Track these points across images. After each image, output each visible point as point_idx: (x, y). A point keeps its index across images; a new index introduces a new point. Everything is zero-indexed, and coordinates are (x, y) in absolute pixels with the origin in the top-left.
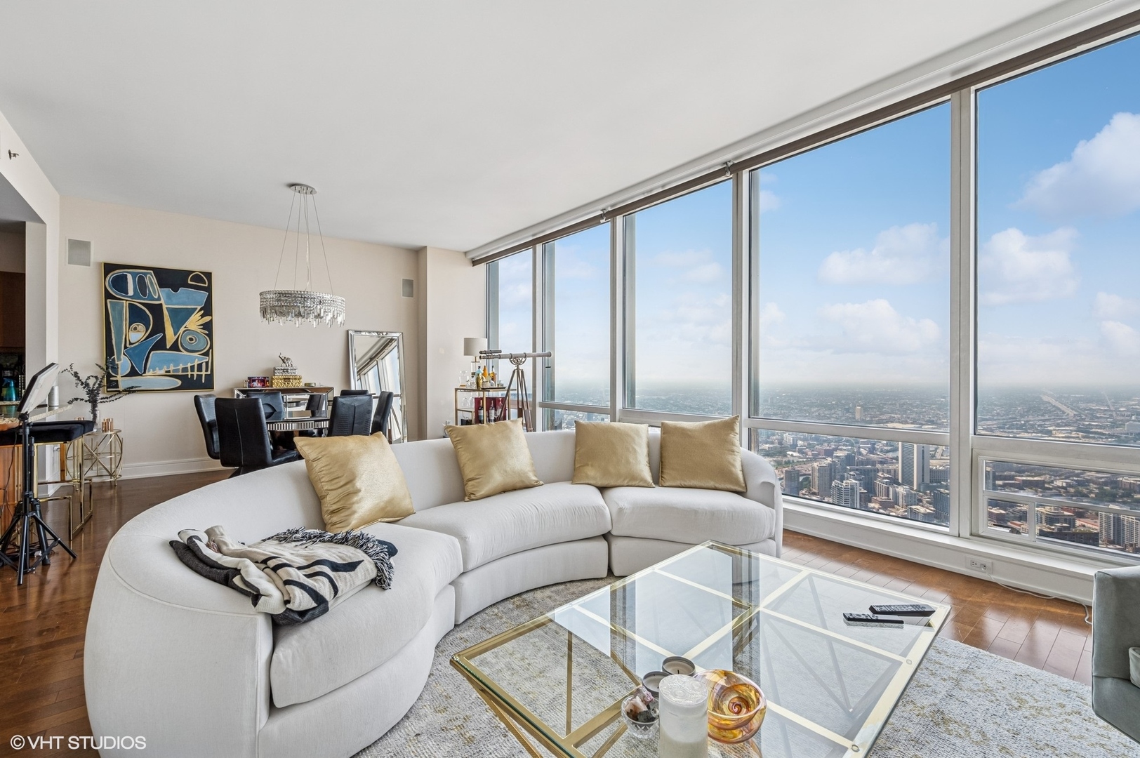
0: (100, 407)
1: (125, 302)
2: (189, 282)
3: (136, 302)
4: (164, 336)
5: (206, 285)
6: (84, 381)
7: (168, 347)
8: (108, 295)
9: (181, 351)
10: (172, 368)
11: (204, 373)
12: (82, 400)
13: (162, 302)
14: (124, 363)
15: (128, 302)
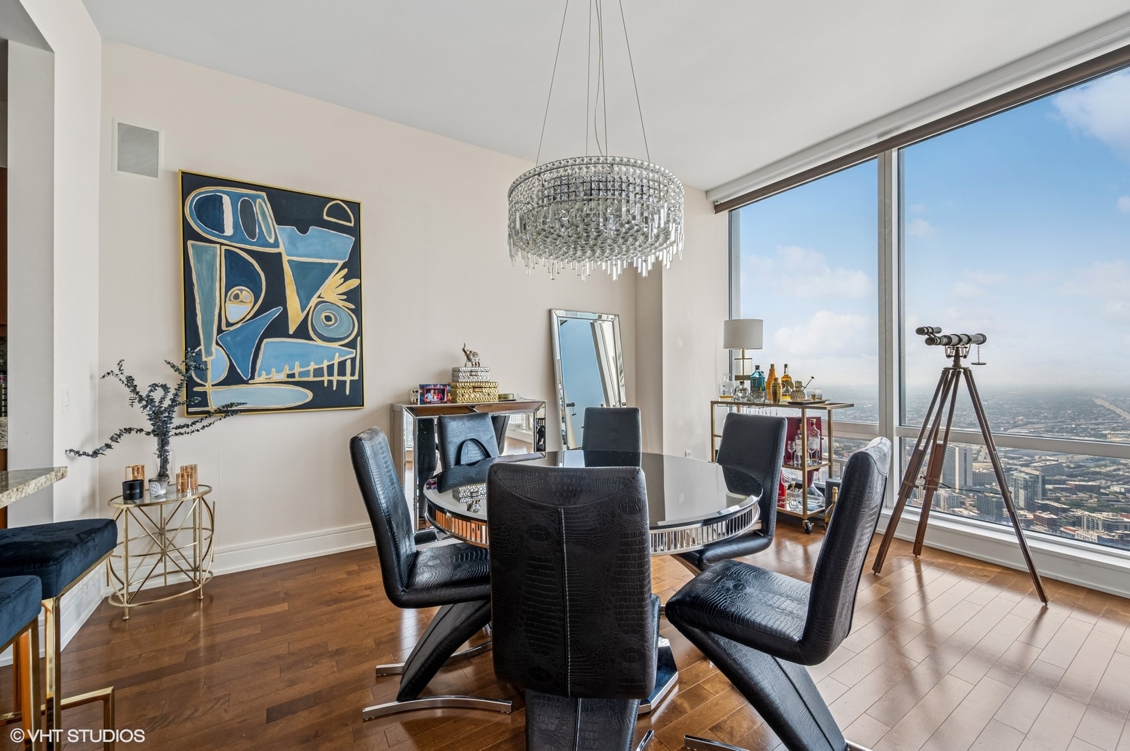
0: (174, 443)
1: (218, 246)
2: (325, 217)
3: (238, 248)
4: (285, 310)
5: (352, 225)
6: (144, 394)
7: (291, 332)
8: (189, 233)
9: (313, 340)
10: (297, 370)
11: (348, 378)
12: (141, 430)
13: (281, 249)
14: (216, 361)
15: (224, 248)
